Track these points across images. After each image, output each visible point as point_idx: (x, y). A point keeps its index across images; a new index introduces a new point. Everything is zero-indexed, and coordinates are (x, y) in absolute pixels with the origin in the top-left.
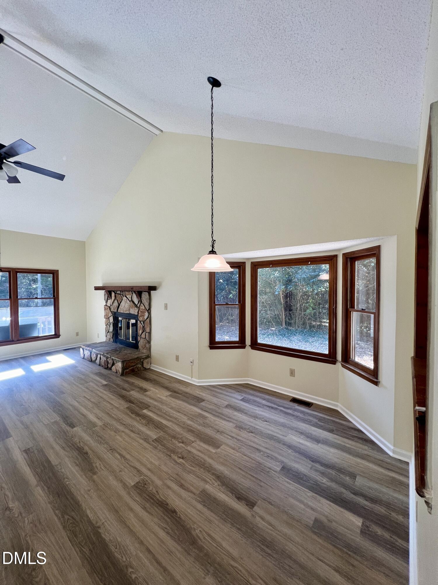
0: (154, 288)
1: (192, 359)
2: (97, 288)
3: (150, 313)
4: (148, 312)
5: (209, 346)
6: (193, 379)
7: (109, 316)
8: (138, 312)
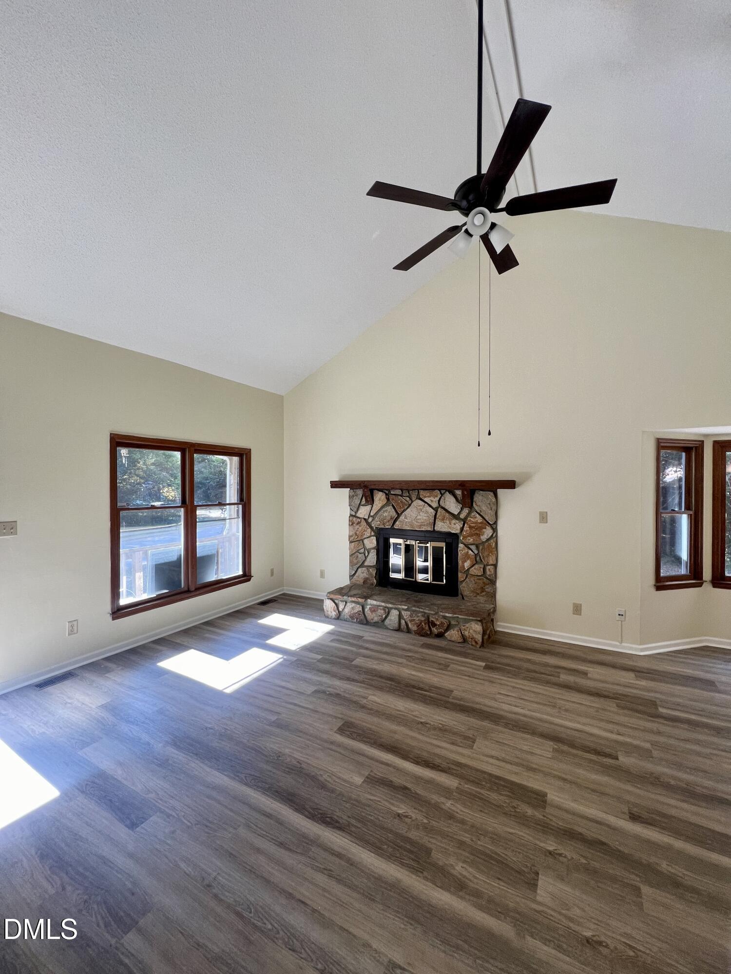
0: (511, 485)
1: (624, 610)
2: (335, 485)
3: (495, 530)
4: (493, 529)
5: (655, 585)
6: (624, 644)
7: (365, 536)
8: (462, 529)
